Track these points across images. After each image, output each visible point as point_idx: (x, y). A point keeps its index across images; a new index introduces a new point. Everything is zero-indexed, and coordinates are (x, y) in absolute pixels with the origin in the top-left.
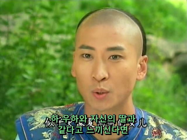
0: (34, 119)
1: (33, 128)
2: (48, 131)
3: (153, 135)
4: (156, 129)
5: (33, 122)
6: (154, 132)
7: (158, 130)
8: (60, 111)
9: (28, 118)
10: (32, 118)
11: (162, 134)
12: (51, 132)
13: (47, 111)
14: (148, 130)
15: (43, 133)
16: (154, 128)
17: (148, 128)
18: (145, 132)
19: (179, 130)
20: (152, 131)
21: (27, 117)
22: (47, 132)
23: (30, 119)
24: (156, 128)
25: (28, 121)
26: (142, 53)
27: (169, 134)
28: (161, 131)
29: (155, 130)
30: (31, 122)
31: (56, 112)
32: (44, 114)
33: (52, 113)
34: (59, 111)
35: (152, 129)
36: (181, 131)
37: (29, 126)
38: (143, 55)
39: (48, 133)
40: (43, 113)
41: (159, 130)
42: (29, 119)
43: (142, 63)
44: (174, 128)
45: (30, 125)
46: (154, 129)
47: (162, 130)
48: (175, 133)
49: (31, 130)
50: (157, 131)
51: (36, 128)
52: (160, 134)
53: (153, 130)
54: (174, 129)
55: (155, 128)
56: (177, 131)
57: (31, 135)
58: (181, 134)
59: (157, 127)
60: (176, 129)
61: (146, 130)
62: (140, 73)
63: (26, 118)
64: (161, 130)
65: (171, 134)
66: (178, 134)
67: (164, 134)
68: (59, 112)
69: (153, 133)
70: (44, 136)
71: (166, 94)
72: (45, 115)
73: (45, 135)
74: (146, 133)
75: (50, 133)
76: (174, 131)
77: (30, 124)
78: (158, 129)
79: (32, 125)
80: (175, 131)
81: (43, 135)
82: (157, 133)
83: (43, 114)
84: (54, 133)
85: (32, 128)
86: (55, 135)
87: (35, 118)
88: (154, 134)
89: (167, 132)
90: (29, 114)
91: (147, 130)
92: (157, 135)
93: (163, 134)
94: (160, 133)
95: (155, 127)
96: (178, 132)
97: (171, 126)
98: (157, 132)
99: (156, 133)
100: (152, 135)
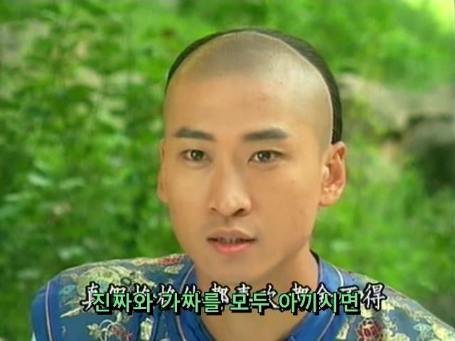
0: (75, 290)
1: (69, 313)
2: (100, 322)
3: (360, 337)
4: (370, 323)
5: (71, 296)
6: (365, 330)
7: (375, 326)
8: (144, 273)
9: (63, 287)
10: (70, 288)
11: (382, 336)
12: (109, 325)
13: (110, 270)
14: (348, 327)
15: (90, 327)
16: (365, 320)
17: (348, 322)
18: (340, 333)
19: (431, 325)
20: (359, 329)
21: (61, 284)
22: (99, 325)
23: (67, 290)
24: (371, 320)
25: (60, 293)
26: (333, 138)
27: (401, 335)
28: (380, 329)
29: (368, 326)
30: (66, 295)
31: (133, 274)
32: (102, 278)
33: (120, 276)
34: (139, 272)
35: (361, 323)
36: (435, 327)
37: (60, 306)
38: (333, 142)
39: (102, 328)
40: (99, 276)
41: (377, 326)
42: (65, 288)
43: (332, 162)
44: (418, 320)
45: (63, 303)
46: (364, 323)
47: (385, 327)
48: (419, 332)
49: (63, 316)
50: (371, 328)
51: (76, 314)
52: (378, 336)
53: (361, 327)
54: (417, 323)
55: (368, 321)
56: (425, 327)
57: (62, 330)
58: (432, 336)
59: (373, 318)
60: (424, 321)
61: (343, 328)
62: (328, 187)
63: (59, 286)
64: (383, 326)
65: (407, 335)
66: (425, 336)
67: (386, 335)
68: (138, 275)
69: (361, 334)
70: (91, 333)
71: (389, 216)
72: (103, 281)
73: (94, 331)
74: (343, 334)
75: (106, 327)
76: (415, 327)
77: (64, 301)
78: (375, 322)
79: (68, 303)
80: (418, 328)
81: (89, 330)
82: (372, 335)
83: (99, 278)
84: (115, 328)
85: (66, 312)
86: (118, 334)
87: (78, 287)
88: (365, 337)
89: (397, 329)
90: (67, 275)
91: (346, 327)
92: (370, 338)
93: (384, 336)
94: (378, 333)
95: (368, 319)
96: (425, 331)
97: (411, 315)
98: (371, 331)
99: (369, 332)
100: (358, 337)
